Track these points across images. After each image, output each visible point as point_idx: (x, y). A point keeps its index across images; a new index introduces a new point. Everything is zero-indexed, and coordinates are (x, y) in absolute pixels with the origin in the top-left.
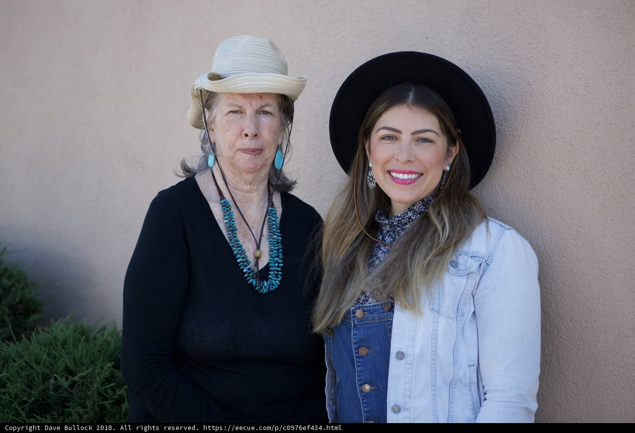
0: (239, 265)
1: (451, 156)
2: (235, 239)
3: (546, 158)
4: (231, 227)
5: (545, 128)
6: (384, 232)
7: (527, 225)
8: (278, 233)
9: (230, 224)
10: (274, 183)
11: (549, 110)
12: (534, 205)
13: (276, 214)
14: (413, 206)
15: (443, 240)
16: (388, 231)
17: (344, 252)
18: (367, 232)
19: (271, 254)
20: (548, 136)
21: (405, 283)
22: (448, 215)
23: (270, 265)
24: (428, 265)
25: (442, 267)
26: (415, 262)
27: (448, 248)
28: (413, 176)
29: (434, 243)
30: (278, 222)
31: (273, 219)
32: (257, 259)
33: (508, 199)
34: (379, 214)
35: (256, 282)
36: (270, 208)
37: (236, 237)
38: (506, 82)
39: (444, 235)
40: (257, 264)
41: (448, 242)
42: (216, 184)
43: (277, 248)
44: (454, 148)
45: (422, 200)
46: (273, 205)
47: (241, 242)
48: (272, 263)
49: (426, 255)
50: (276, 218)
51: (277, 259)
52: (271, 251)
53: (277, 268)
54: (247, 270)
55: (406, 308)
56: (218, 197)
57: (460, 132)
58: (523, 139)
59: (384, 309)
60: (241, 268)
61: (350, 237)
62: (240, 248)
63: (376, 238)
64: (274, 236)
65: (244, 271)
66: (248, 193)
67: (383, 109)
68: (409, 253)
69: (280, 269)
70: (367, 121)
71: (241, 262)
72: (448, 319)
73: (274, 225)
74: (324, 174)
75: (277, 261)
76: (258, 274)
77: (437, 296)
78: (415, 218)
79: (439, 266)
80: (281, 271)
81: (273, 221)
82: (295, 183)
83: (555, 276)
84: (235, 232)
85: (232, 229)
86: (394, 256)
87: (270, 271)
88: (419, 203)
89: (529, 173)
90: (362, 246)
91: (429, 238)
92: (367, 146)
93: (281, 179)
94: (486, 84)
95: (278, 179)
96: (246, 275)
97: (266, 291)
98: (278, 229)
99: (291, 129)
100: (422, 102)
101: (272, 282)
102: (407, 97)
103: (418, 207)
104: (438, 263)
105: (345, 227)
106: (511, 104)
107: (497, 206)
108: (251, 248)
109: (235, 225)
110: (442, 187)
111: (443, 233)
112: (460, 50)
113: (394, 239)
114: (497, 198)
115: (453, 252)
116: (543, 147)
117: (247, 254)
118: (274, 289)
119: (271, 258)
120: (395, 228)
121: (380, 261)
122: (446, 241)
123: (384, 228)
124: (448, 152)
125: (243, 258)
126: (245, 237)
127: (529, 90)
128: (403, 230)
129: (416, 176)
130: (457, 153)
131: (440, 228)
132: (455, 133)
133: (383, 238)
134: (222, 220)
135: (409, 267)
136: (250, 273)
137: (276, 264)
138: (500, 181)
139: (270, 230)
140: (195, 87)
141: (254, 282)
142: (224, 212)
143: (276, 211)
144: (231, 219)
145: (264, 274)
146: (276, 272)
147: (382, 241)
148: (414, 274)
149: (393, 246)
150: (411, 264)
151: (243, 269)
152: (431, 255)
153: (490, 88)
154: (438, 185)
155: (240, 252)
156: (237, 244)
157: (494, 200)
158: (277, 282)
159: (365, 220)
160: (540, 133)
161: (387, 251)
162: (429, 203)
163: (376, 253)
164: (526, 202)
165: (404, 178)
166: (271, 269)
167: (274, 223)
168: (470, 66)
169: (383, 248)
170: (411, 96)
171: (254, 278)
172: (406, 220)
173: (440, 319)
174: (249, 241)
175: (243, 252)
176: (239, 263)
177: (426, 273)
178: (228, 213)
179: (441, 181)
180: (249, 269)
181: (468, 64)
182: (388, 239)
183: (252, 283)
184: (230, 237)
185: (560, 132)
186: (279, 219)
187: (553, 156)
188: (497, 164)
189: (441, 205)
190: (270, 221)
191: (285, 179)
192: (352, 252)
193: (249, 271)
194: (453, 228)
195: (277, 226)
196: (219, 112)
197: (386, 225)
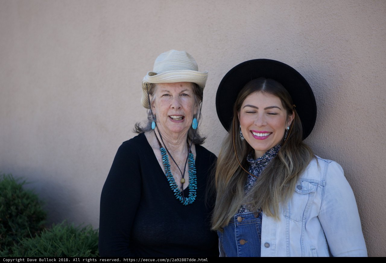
0: (171, 188)
1: (290, 121)
2: (169, 171)
3: (352, 120)
4: (166, 164)
5: (352, 102)
6: (253, 167)
7: (342, 162)
8: (194, 168)
9: (166, 162)
10: (192, 139)
11: (354, 92)
12: (346, 150)
13: (193, 157)
14: (269, 151)
15: (290, 172)
16: (255, 167)
17: (229, 180)
18: (243, 167)
19: (190, 182)
20: (353, 107)
21: (269, 200)
22: (291, 156)
23: (189, 188)
24: (283, 189)
25: (291, 190)
26: (275, 187)
27: (294, 177)
28: (266, 135)
29: (285, 174)
30: (194, 162)
31: (192, 160)
32: (182, 184)
33: (330, 146)
34: (249, 156)
35: (181, 198)
36: (190, 154)
37: (169, 170)
38: (327, 75)
39: (290, 169)
40: (182, 187)
41: (293, 173)
42: (157, 138)
43: (194, 178)
44: (291, 116)
45: (274, 147)
46: (191, 152)
47: (172, 174)
48: (191, 187)
49: (281, 183)
50: (193, 160)
51: (193, 184)
52: (190, 180)
53: (194, 190)
54: (176, 191)
55: (270, 215)
56: (158, 146)
57: (295, 106)
58: (338, 109)
59: (254, 216)
60: (172, 189)
61: (233, 170)
62: (171, 177)
63: (248, 172)
64: (192, 171)
65: (174, 191)
66: (175, 145)
67: (247, 94)
68: (270, 182)
69: (195, 191)
70: (238, 100)
71: (172, 186)
72: (296, 222)
73: (192, 164)
74: (217, 133)
75: (194, 186)
76: (183, 193)
77: (288, 208)
78: (270, 158)
79: (290, 189)
80: (196, 192)
81: (192, 161)
82: (204, 138)
83: (361, 193)
84: (169, 167)
85: (167, 166)
86: (261, 183)
87: (190, 192)
88: (272, 149)
89: (342, 130)
90: (240, 177)
91: (281, 171)
92: (239, 115)
93: (197, 136)
94: (314, 76)
95: (195, 136)
96: (175, 194)
97: (187, 204)
98: (194, 166)
99: (202, 105)
100: (271, 90)
101: (191, 199)
102: (261, 87)
103: (272, 152)
104: (289, 188)
105: (229, 165)
106: (330, 88)
107: (323, 150)
108: (178, 178)
109: (169, 163)
110: (285, 140)
111: (289, 168)
112: (298, 56)
113: (259, 172)
114: (323, 145)
115: (297, 180)
116: (351, 114)
117: (175, 181)
118: (192, 203)
119: (190, 184)
120: (259, 165)
121: (251, 186)
122: (292, 173)
123: (252, 165)
124: (288, 119)
125: (173, 183)
126: (174, 171)
127: (341, 80)
128: (264, 166)
129: (268, 134)
130: (293, 118)
131: (287, 165)
132: (291, 107)
133: (252, 172)
134: (161, 160)
135: (271, 190)
136: (178, 192)
137: (193, 188)
138: (325, 135)
139: (189, 167)
140: (144, 82)
141: (180, 198)
142: (162, 155)
143: (193, 156)
144: (167, 160)
145: (186, 193)
146: (193, 193)
147: (252, 174)
148: (274, 195)
149: (259, 177)
150: (272, 189)
151: (173, 190)
152: (284, 182)
153: (317, 79)
154: (283, 139)
155: (172, 179)
156: (170, 175)
157: (321, 147)
158: (194, 198)
159: (241, 159)
160: (349, 106)
161: (255, 180)
162: (278, 149)
163: (248, 181)
164: (341, 148)
165: (260, 136)
166: (190, 190)
167: (192, 162)
168: (304, 66)
169: (253, 178)
170: (264, 86)
171: (180, 196)
172: (265, 160)
173: (290, 221)
174: (177, 173)
175: (173, 180)
176: (171, 186)
177: (282, 194)
178: (165, 156)
179: (284, 136)
180: (177, 190)
181: (303, 64)
182: (255, 172)
183: (179, 199)
184: (166, 170)
185: (361, 105)
186: (194, 160)
187: (357, 119)
188: (323, 125)
189: (286, 151)
190: (190, 161)
191: (198, 136)
192: (234, 180)
193: (177, 191)
194: (295, 164)
195: (193, 165)
196: (157, 96)
197: (254, 163)
